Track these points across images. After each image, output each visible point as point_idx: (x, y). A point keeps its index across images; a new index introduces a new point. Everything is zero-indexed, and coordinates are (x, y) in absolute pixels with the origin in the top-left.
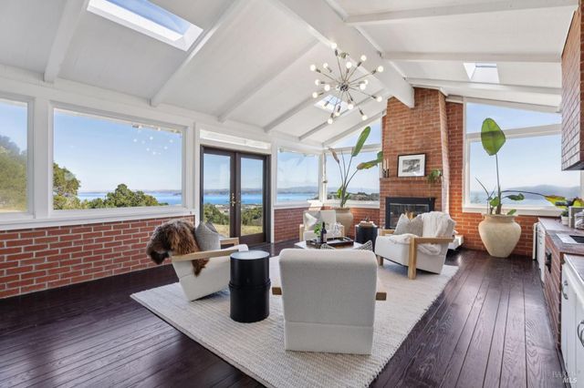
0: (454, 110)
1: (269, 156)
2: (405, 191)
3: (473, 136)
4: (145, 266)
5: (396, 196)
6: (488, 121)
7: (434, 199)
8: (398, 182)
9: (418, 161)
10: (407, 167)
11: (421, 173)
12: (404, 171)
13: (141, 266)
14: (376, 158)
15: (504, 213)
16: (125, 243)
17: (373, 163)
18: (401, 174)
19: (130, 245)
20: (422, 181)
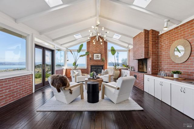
0: (105, 43)
1: (54, 50)
2: (96, 64)
3: (109, 50)
4: (14, 100)
5: (93, 65)
6: (112, 47)
7: (103, 65)
8: (94, 61)
9: (99, 55)
11: (100, 59)
12: (95, 58)
13: (12, 100)
14: (85, 54)
15: (117, 68)
16: (5, 90)
17: (84, 55)
18: (94, 59)
19: (7, 91)
20: (100, 61)
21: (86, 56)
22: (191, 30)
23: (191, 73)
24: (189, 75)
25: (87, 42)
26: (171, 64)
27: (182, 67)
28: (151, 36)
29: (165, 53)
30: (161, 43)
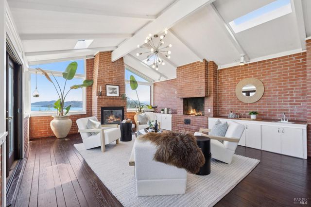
2: (111, 104)
3: (128, 81)
5: (106, 106)
6: (132, 76)
7: (124, 107)
8: (107, 99)
9: (116, 89)
10: (111, 91)
11: (117, 95)
12: (110, 93)
14: (82, 83)
15: (142, 111)
17: (80, 86)
18: (108, 94)
20: (119, 99)
21: (85, 88)
22: (263, 70)
23: (264, 112)
24: (262, 115)
25: (87, 60)
26: (237, 104)
27: (252, 107)
28: (211, 70)
29: (227, 91)
30: (221, 79)
